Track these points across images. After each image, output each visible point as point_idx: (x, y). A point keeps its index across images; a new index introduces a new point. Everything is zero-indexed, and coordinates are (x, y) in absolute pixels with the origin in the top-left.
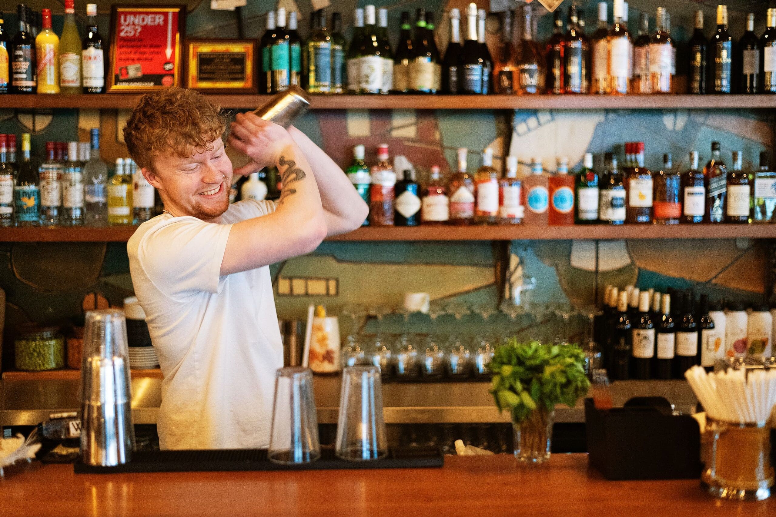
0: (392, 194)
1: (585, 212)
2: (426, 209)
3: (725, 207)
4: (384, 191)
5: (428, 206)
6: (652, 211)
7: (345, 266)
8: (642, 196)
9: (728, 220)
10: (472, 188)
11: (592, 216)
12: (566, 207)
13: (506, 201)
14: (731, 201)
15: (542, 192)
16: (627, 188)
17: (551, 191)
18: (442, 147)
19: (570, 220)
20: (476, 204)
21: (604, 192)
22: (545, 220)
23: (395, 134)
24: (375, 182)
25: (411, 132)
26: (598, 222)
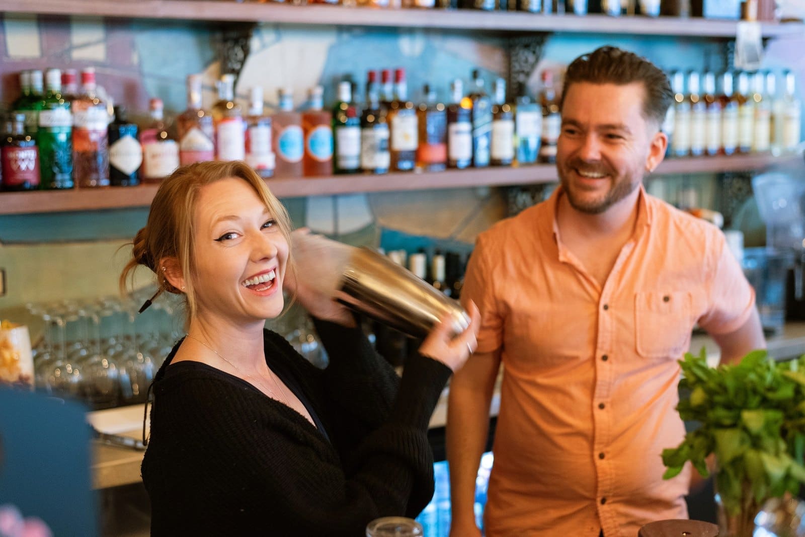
0: (106, 141)
1: (346, 158)
2: (149, 161)
3: (490, 147)
4: (94, 137)
5: (154, 156)
6: (416, 156)
7: (13, 249)
8: (406, 137)
9: (494, 163)
10: (209, 130)
11: (352, 163)
12: (323, 153)
13: (254, 147)
14: (497, 141)
15: (294, 133)
16: (390, 126)
17: (306, 132)
18: (141, 74)
19: (328, 169)
20: (216, 152)
21: (368, 132)
22: (299, 170)
23: (77, 55)
24: (78, 123)
25: (98, 53)
26: (360, 171)
